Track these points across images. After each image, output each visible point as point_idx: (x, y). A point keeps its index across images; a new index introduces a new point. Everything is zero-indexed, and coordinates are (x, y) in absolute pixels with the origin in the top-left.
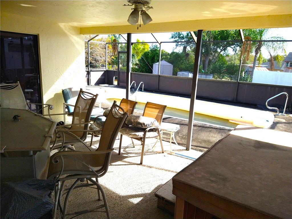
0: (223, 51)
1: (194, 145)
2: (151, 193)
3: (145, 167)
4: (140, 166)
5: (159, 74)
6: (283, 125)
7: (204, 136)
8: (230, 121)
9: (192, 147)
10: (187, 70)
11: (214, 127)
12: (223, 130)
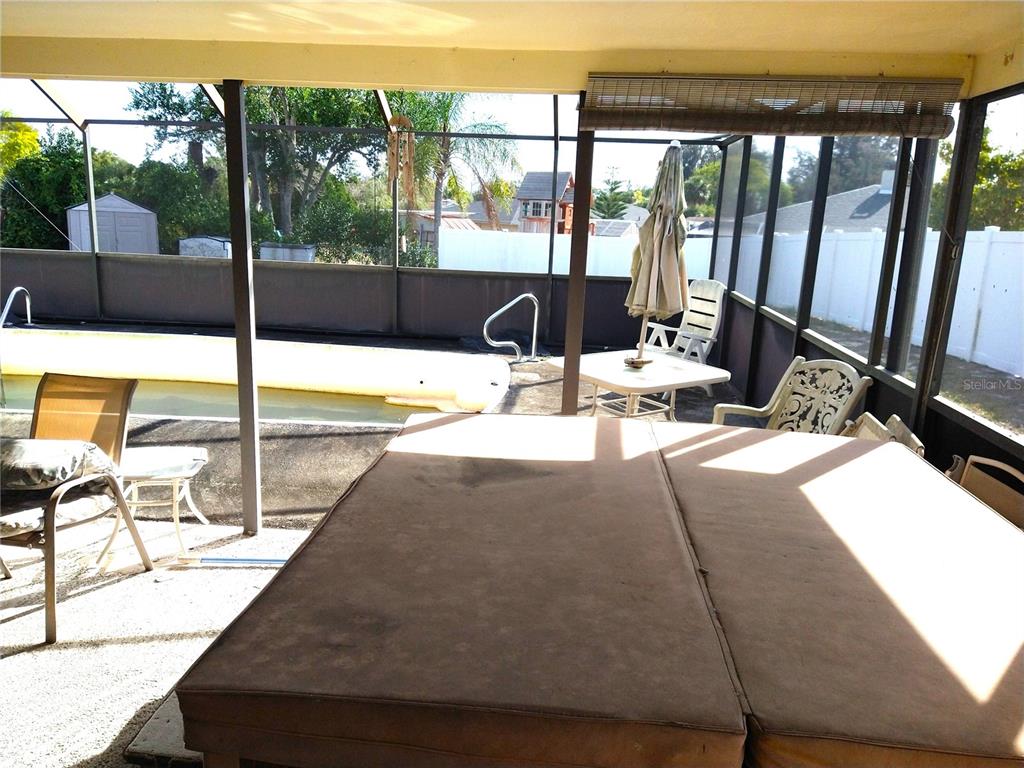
0: (335, 163)
1: (275, 508)
2: (110, 750)
3: (70, 651)
4: (45, 654)
5: (97, 251)
6: (535, 391)
7: (308, 467)
8: (390, 400)
9: (265, 518)
10: (217, 231)
11: (338, 431)
12: (369, 436)
